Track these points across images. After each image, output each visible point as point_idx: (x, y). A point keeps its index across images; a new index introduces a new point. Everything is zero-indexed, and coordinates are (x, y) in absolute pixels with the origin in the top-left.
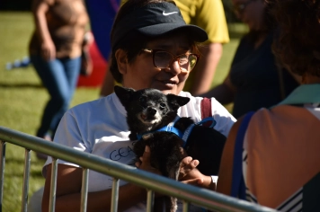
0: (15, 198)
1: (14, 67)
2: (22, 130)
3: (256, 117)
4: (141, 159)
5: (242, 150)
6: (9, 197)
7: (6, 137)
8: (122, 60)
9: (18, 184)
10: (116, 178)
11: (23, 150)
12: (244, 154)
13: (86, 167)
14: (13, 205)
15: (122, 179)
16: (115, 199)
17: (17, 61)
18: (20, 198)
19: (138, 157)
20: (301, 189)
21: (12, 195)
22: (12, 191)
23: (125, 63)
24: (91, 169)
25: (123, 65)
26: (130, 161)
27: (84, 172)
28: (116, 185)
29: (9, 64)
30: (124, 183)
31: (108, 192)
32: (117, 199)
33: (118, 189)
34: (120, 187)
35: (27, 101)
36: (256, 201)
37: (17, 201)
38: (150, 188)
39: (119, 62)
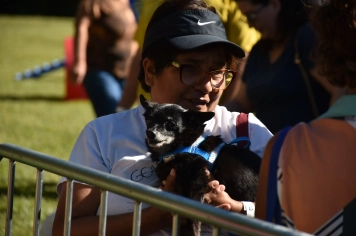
0: (25, 224)
1: (24, 77)
2: (34, 148)
3: (292, 132)
4: (164, 182)
5: (277, 168)
6: (20, 223)
7: (16, 156)
8: (149, 70)
9: (30, 208)
10: (138, 201)
11: (35, 169)
12: (279, 172)
13: (105, 189)
14: (24, 232)
15: (145, 202)
16: (137, 224)
17: (28, 71)
18: (32, 224)
19: (161, 181)
20: (342, 211)
21: (23, 220)
22: (22, 215)
23: (152, 73)
24: (110, 191)
25: (150, 75)
26: (153, 182)
27: (102, 195)
28: (138, 208)
29: (18, 74)
30: (147, 206)
31: (130, 216)
32: (139, 225)
33: (140, 213)
34: (143, 211)
35: (38, 115)
36: (292, 225)
37: (29, 227)
38: (176, 212)
39: (146, 72)
